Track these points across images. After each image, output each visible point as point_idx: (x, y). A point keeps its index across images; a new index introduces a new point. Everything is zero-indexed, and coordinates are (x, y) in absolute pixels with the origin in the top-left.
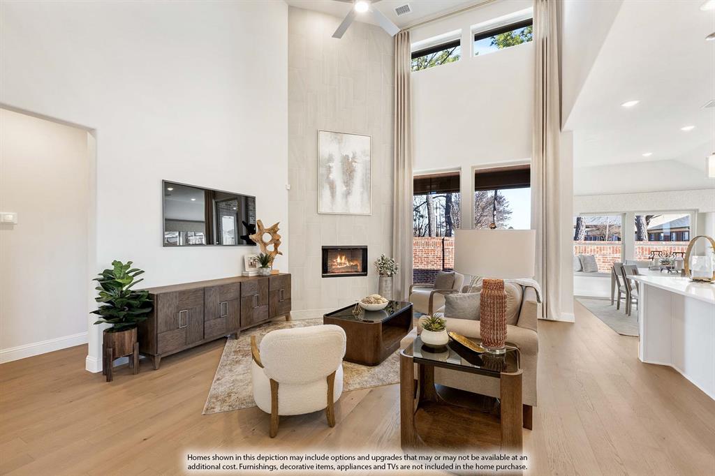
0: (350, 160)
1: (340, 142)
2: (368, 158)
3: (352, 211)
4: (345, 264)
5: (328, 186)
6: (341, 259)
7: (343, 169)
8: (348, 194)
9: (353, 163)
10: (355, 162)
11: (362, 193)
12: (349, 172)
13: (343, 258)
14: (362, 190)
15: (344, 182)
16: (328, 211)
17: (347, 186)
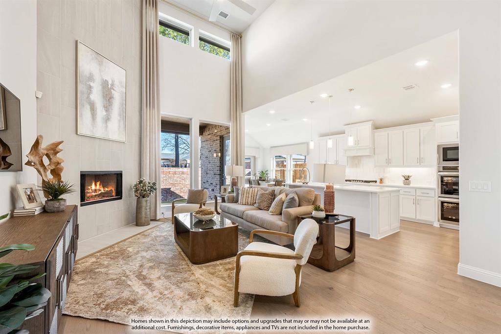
0: (110, 86)
1: (100, 64)
2: (124, 90)
3: (111, 137)
4: (100, 190)
5: (88, 107)
6: (96, 185)
7: (103, 93)
8: (107, 119)
9: (112, 90)
10: (114, 90)
11: (119, 121)
12: (108, 97)
13: (98, 184)
14: (119, 118)
15: (104, 107)
16: (88, 133)
17: (107, 111)
